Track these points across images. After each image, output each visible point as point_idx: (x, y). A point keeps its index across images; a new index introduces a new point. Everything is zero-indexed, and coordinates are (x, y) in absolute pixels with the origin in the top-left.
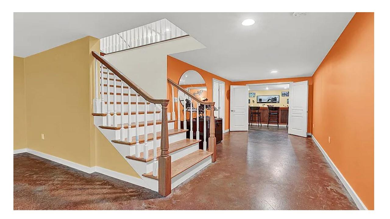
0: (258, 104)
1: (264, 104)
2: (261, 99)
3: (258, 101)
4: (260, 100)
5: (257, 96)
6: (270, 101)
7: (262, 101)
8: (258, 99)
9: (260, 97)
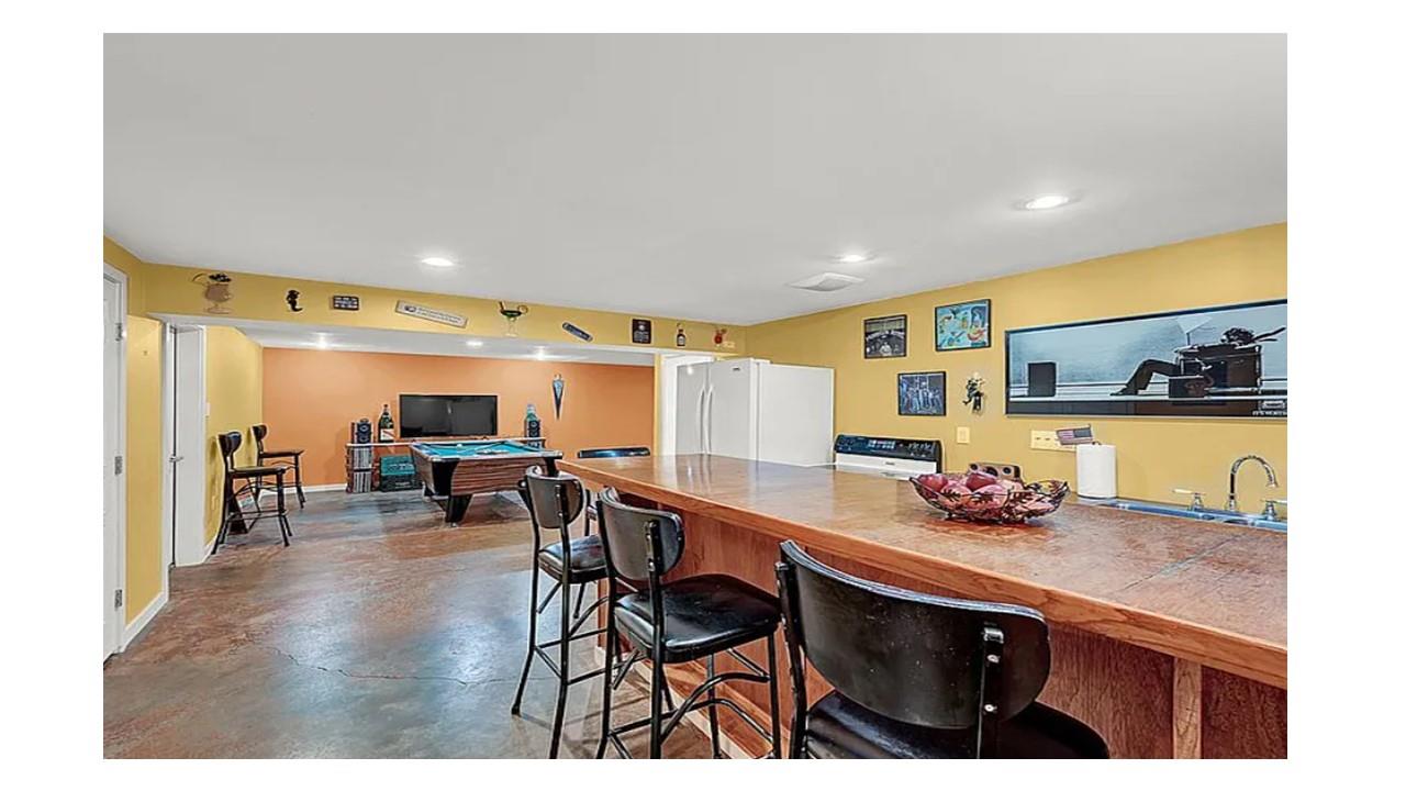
0: (1020, 422)
1: (1079, 422)
2: (1050, 368)
3: (1020, 392)
4: (1043, 375)
5: (1008, 333)
6: (1158, 388)
7: (1062, 394)
8: (1021, 369)
9: (1040, 348)
